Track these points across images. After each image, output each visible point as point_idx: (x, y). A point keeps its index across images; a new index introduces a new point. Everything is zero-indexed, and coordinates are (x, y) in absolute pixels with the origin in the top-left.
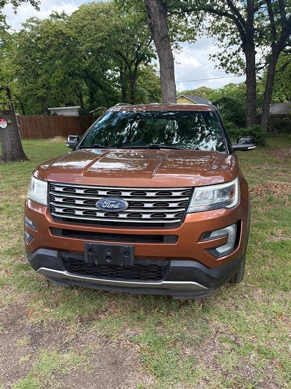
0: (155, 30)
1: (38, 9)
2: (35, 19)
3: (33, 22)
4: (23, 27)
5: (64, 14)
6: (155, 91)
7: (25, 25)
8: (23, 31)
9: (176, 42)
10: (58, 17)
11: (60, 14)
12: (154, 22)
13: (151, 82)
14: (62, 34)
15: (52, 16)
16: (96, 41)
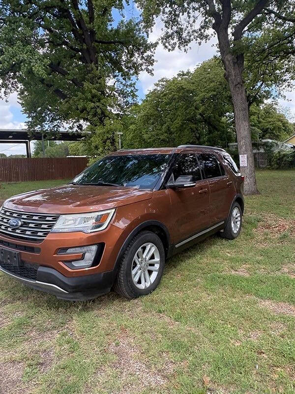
0: (230, 79)
1: (152, 74)
2: (165, 80)
3: (163, 82)
4: (156, 87)
5: (188, 73)
6: (274, 128)
7: (157, 85)
8: (155, 90)
9: (289, 81)
10: (184, 75)
11: (185, 73)
12: (228, 72)
13: (270, 120)
14: (183, 89)
15: (179, 75)
16: (209, 91)
